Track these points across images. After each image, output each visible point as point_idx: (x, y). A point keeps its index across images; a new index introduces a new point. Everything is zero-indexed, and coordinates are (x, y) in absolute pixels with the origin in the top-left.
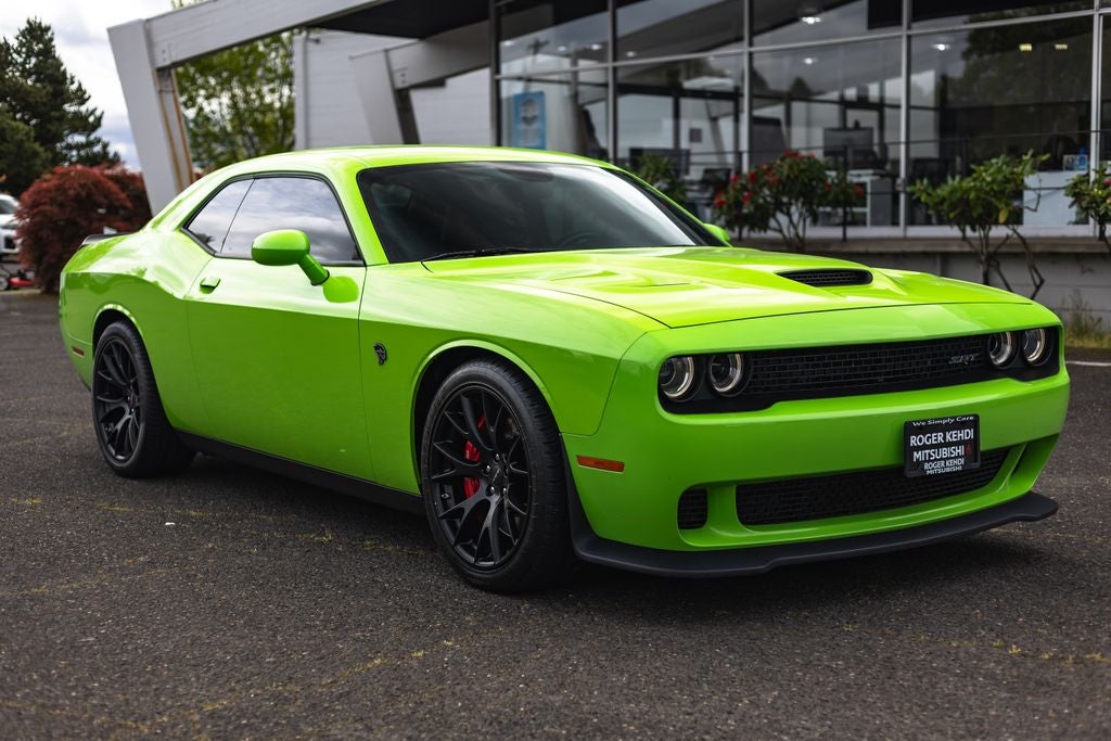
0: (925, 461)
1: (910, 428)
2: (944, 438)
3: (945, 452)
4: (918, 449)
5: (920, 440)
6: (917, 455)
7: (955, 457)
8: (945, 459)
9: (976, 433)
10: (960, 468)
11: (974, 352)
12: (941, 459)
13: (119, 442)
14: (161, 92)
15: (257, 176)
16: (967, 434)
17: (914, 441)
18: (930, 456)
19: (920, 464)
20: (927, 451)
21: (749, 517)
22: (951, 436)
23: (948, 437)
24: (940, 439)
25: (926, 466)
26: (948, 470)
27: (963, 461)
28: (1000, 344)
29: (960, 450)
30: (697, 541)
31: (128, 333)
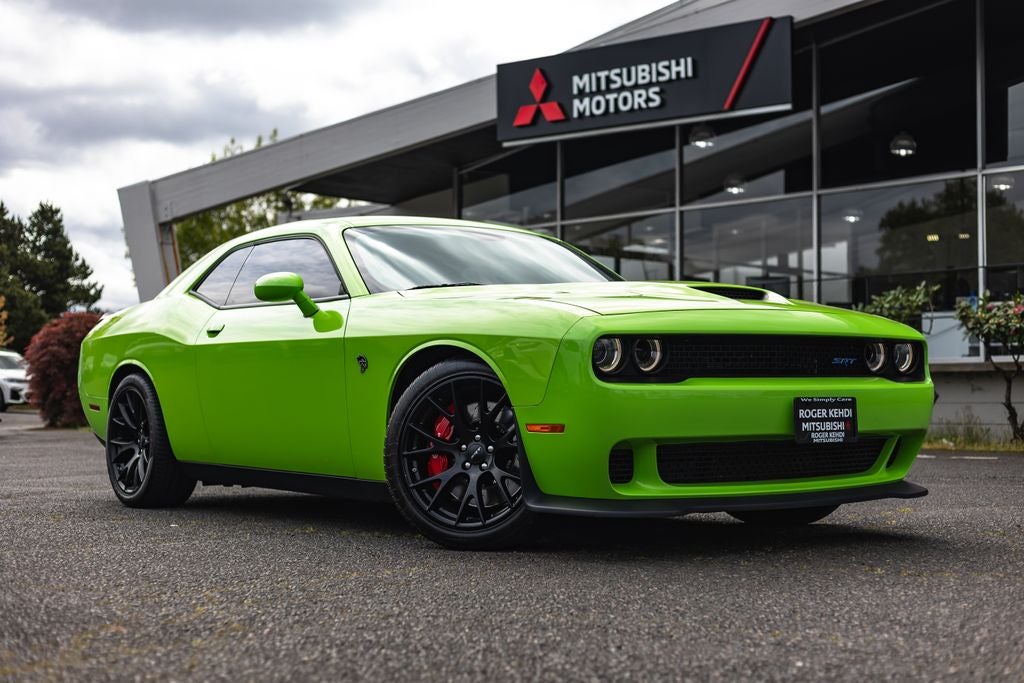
0: (812, 431)
1: (799, 403)
2: (828, 414)
3: (828, 426)
4: (806, 420)
5: (808, 414)
6: (805, 426)
7: (837, 431)
8: (828, 432)
9: (854, 413)
10: (841, 440)
11: (852, 357)
12: (825, 431)
13: (129, 478)
14: (162, 244)
15: (256, 243)
16: (847, 413)
17: (802, 414)
18: (816, 427)
19: (808, 433)
20: (813, 423)
21: (669, 475)
22: (834, 413)
23: (831, 413)
24: (824, 414)
25: (813, 435)
26: (831, 440)
27: (843, 434)
28: (875, 356)
29: (841, 426)
30: (625, 492)
31: (142, 381)
